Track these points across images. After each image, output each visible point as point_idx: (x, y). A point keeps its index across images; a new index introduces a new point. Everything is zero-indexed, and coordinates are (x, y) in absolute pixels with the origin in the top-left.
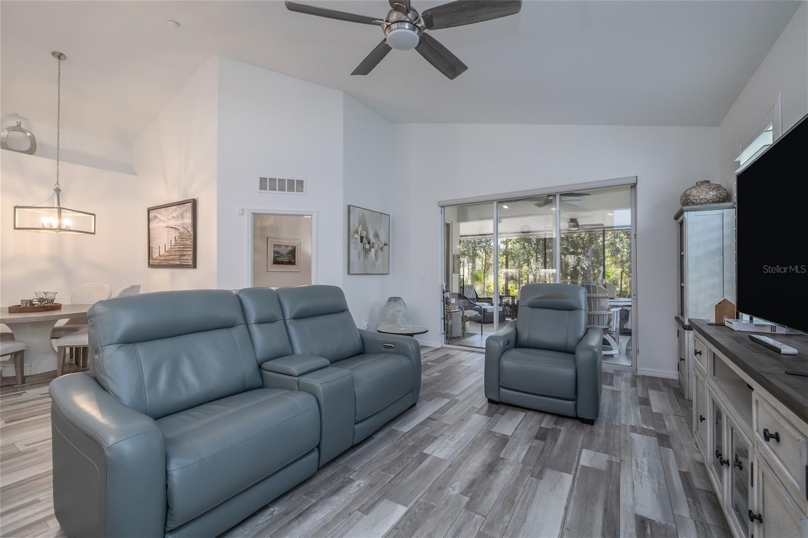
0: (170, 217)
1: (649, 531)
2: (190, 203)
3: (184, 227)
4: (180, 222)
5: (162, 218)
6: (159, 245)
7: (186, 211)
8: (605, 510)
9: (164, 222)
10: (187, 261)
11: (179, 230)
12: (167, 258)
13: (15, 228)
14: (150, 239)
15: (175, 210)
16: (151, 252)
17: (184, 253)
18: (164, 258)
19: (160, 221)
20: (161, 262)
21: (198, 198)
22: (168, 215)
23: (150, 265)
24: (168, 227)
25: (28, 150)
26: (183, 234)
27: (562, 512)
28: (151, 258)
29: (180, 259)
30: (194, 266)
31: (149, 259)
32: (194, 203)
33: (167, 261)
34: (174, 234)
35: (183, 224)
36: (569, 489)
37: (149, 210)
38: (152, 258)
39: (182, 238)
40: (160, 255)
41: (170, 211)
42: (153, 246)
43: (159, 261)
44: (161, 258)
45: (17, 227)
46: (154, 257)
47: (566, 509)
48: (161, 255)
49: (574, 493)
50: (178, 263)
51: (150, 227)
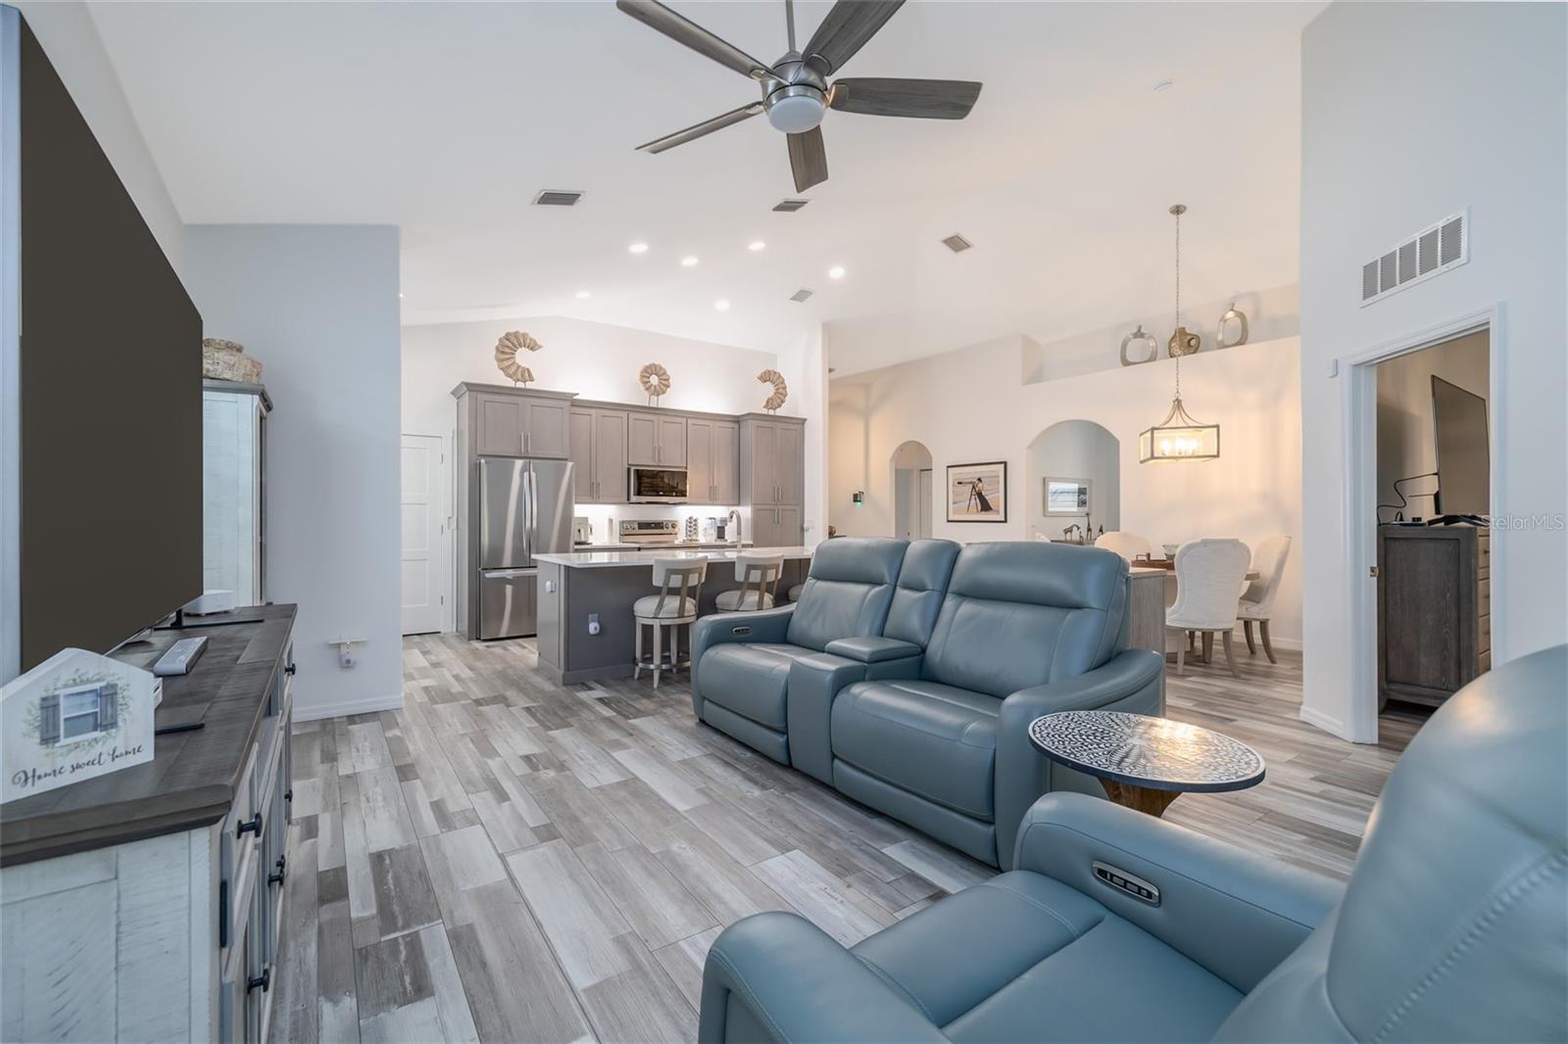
1: (407, 979)
8: (484, 965)
25: (1240, 341)
27: (540, 916)
36: (560, 956)
47: (539, 925)
49: (547, 956)
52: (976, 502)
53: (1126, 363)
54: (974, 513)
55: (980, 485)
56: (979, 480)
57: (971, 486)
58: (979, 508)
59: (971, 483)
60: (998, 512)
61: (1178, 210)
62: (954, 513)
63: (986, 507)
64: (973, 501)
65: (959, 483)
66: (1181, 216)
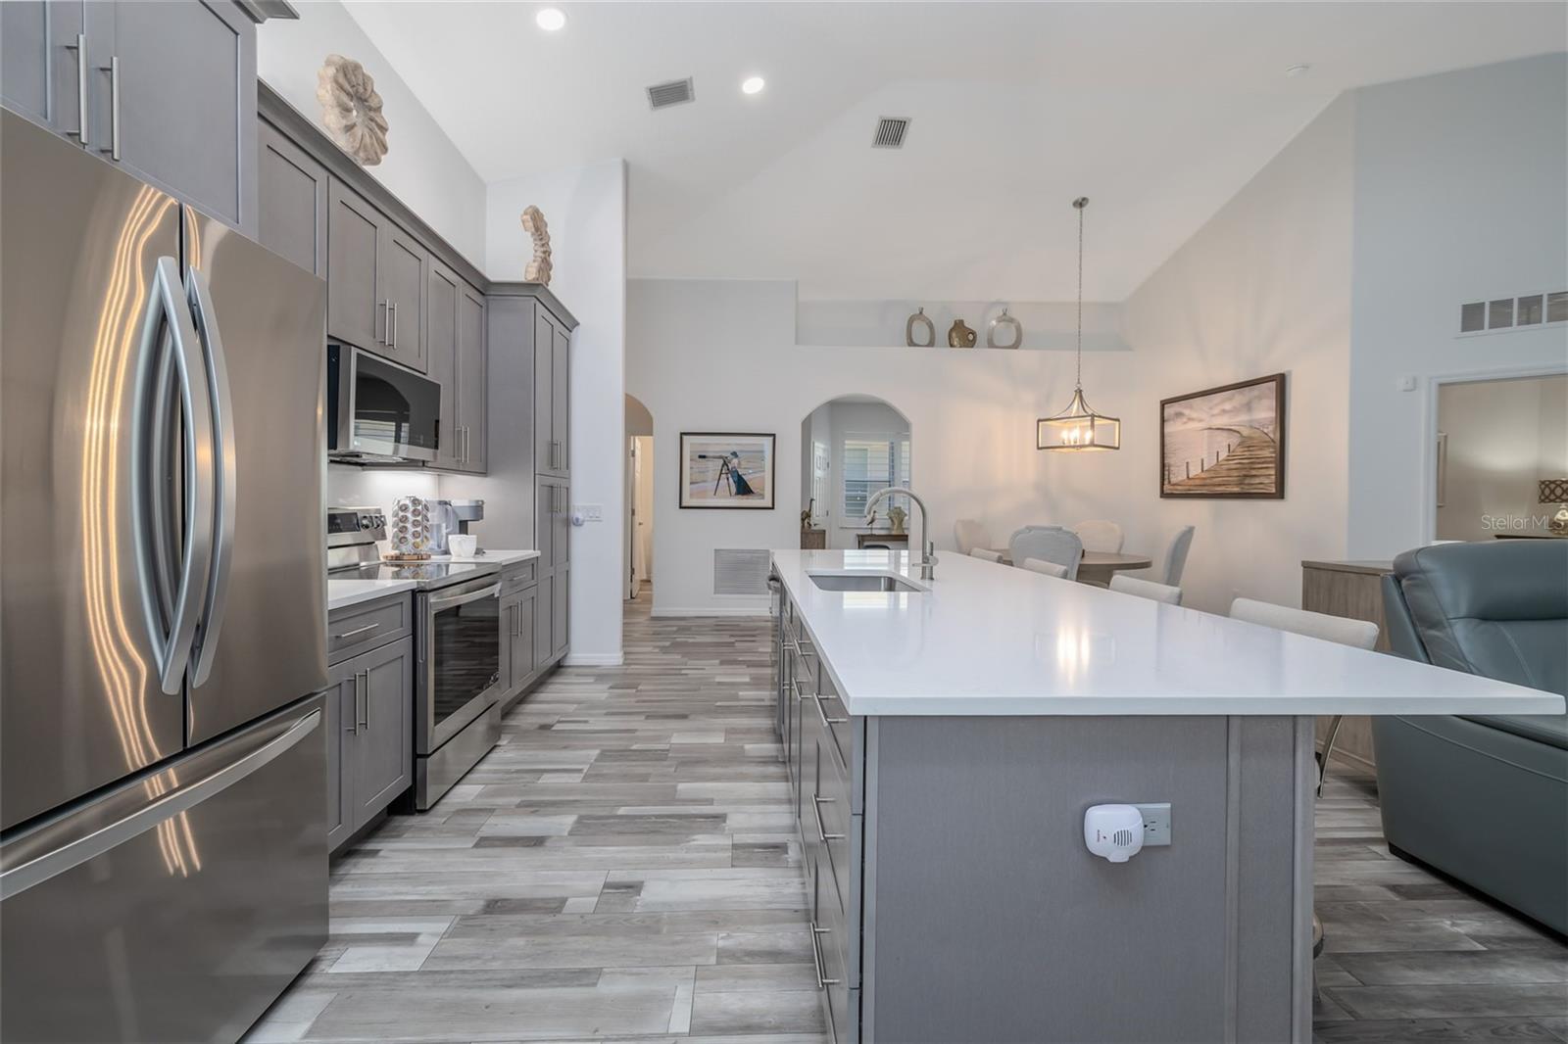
0: (1216, 411)
2: (1274, 383)
3: (1251, 427)
4: (1243, 418)
5: (1194, 415)
6: (1189, 460)
7: (1259, 398)
9: (1201, 421)
10: (1261, 486)
11: (1238, 432)
12: (1208, 481)
13: (1039, 448)
14: (1166, 451)
15: (1230, 399)
16: (1166, 473)
17: (1254, 472)
18: (1198, 482)
19: (1190, 419)
20: (1191, 488)
21: (1290, 372)
22: (1211, 408)
23: (1164, 495)
24: (1210, 429)
25: (1014, 345)
26: (1250, 438)
28: (1166, 482)
29: (1241, 484)
30: (1280, 494)
31: (1162, 484)
32: (1281, 381)
33: (1206, 488)
34: (1223, 442)
35: (1251, 421)
37: (1164, 404)
38: (1169, 482)
39: (1249, 447)
40: (1188, 477)
41: (1215, 402)
42: (1172, 463)
43: (1187, 488)
44: (1191, 482)
45: (1040, 446)
46: (1174, 480)
48: (1190, 476)
50: (1236, 489)
51: (1166, 431)
52: (728, 484)
53: (911, 343)
54: (725, 497)
55: (735, 461)
56: (735, 454)
57: (722, 461)
58: (734, 489)
59: (721, 457)
60: (762, 496)
61: (1080, 204)
62: (691, 496)
63: (743, 489)
64: (723, 481)
65: (700, 457)
66: (1084, 209)
